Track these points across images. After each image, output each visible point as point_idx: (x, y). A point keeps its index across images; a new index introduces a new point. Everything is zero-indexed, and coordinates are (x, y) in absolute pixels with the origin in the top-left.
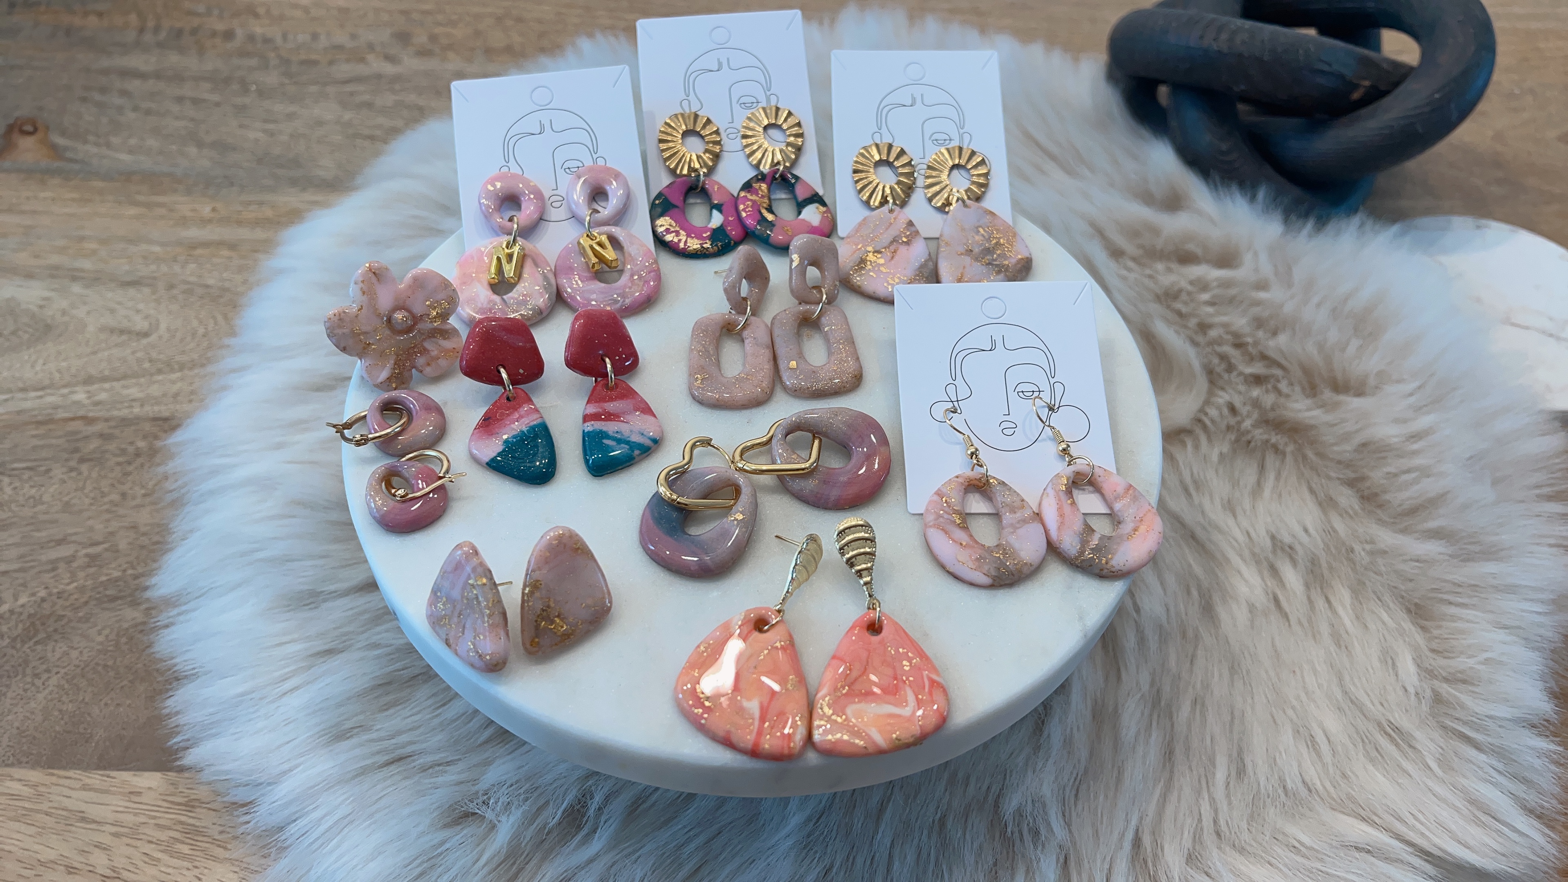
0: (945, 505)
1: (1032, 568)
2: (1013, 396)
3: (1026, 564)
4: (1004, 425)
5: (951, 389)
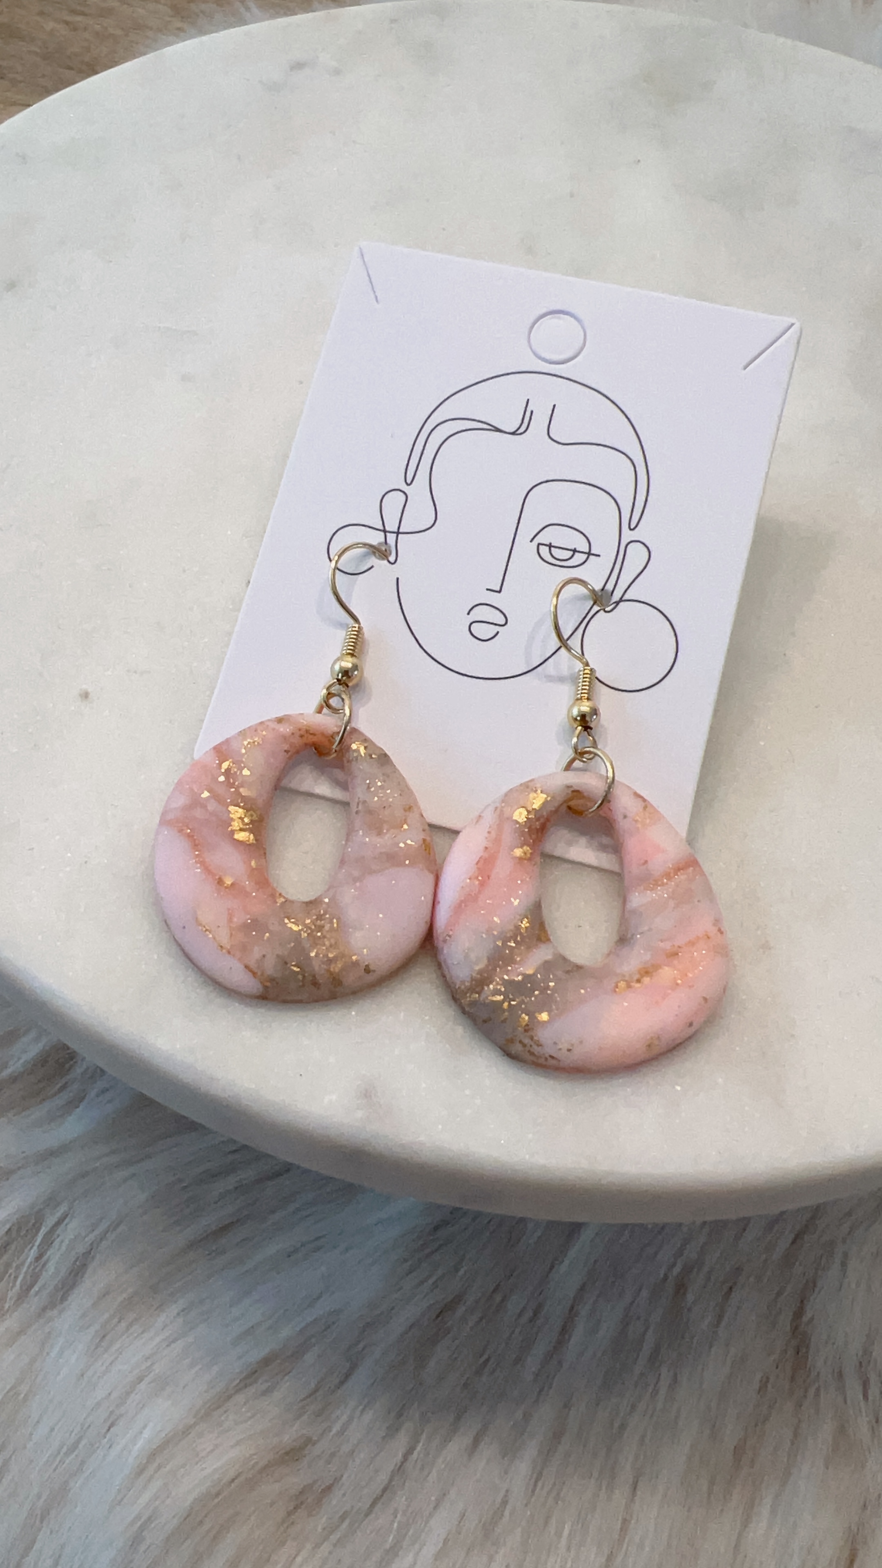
0: (222, 779)
1: (370, 978)
2: (525, 549)
3: (356, 964)
4: (478, 613)
5: (394, 502)
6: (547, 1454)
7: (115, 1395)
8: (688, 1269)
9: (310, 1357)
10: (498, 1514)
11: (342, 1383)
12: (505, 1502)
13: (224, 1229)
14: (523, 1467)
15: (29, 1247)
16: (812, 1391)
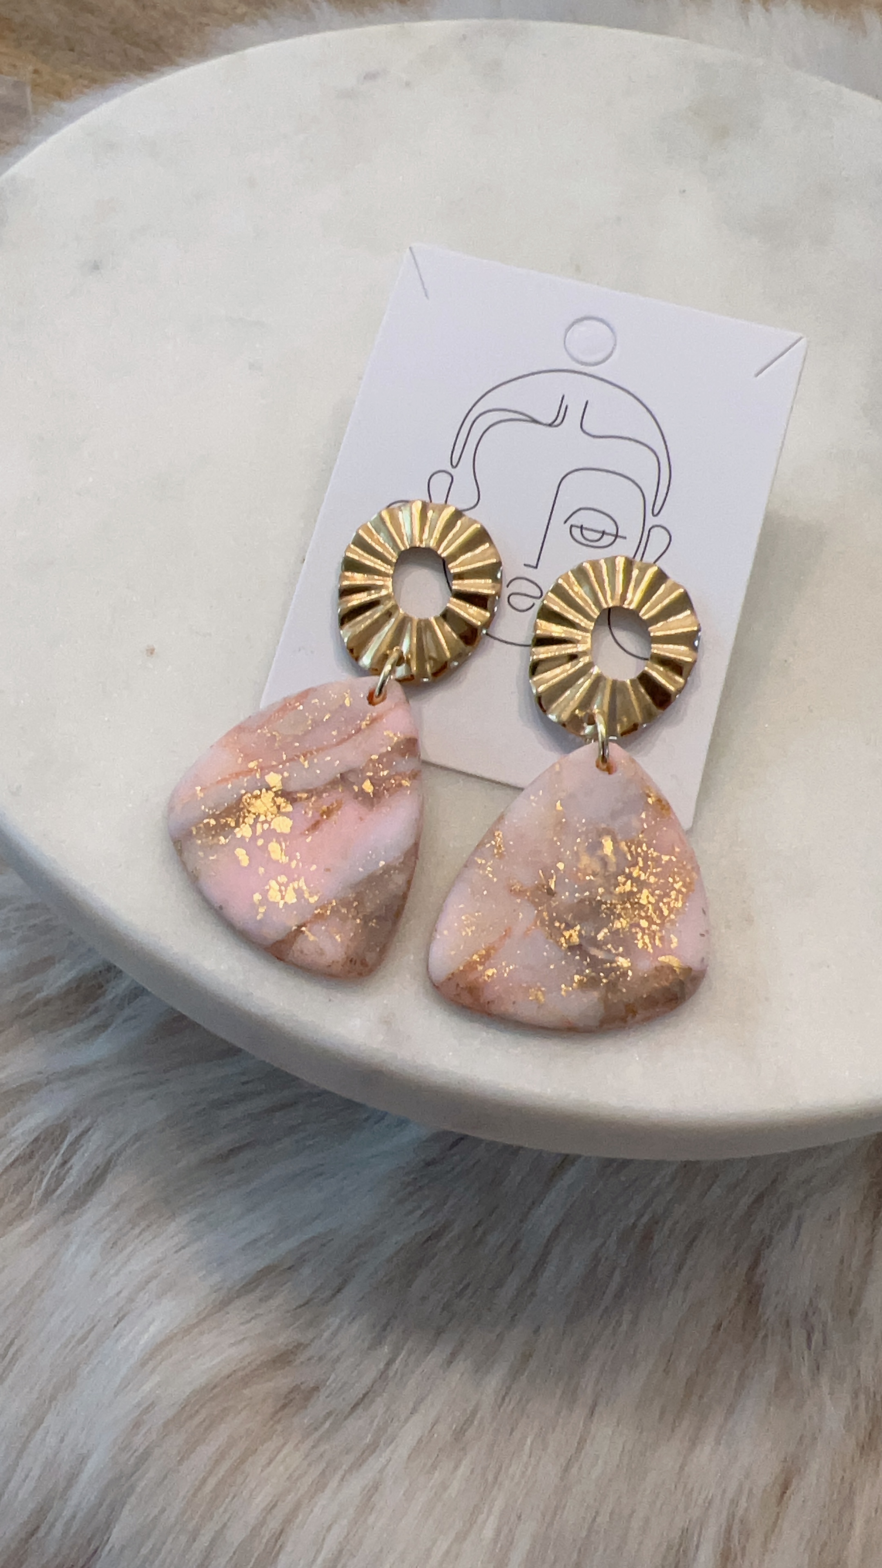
6: (515, 1373)
7: (125, 1294)
8: (655, 1221)
9: (306, 1271)
10: (469, 1421)
11: (334, 1296)
12: (474, 1413)
13: (233, 1152)
14: (493, 1382)
15: (54, 1155)
16: (761, 1334)
